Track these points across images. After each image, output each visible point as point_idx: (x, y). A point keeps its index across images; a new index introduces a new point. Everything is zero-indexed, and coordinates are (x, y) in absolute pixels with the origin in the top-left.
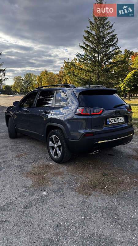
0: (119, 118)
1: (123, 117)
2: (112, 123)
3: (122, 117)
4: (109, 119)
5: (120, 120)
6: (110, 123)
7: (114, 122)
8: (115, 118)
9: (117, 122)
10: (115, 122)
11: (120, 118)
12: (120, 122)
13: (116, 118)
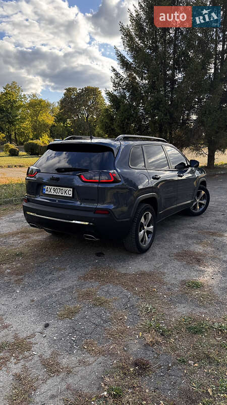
0: (64, 189)
1: (71, 189)
2: (50, 193)
3: (69, 189)
4: (46, 187)
5: (65, 192)
6: (47, 193)
7: (52, 193)
8: (55, 188)
9: (57, 194)
10: (55, 194)
11: (66, 189)
12: (63, 195)
13: (58, 188)
